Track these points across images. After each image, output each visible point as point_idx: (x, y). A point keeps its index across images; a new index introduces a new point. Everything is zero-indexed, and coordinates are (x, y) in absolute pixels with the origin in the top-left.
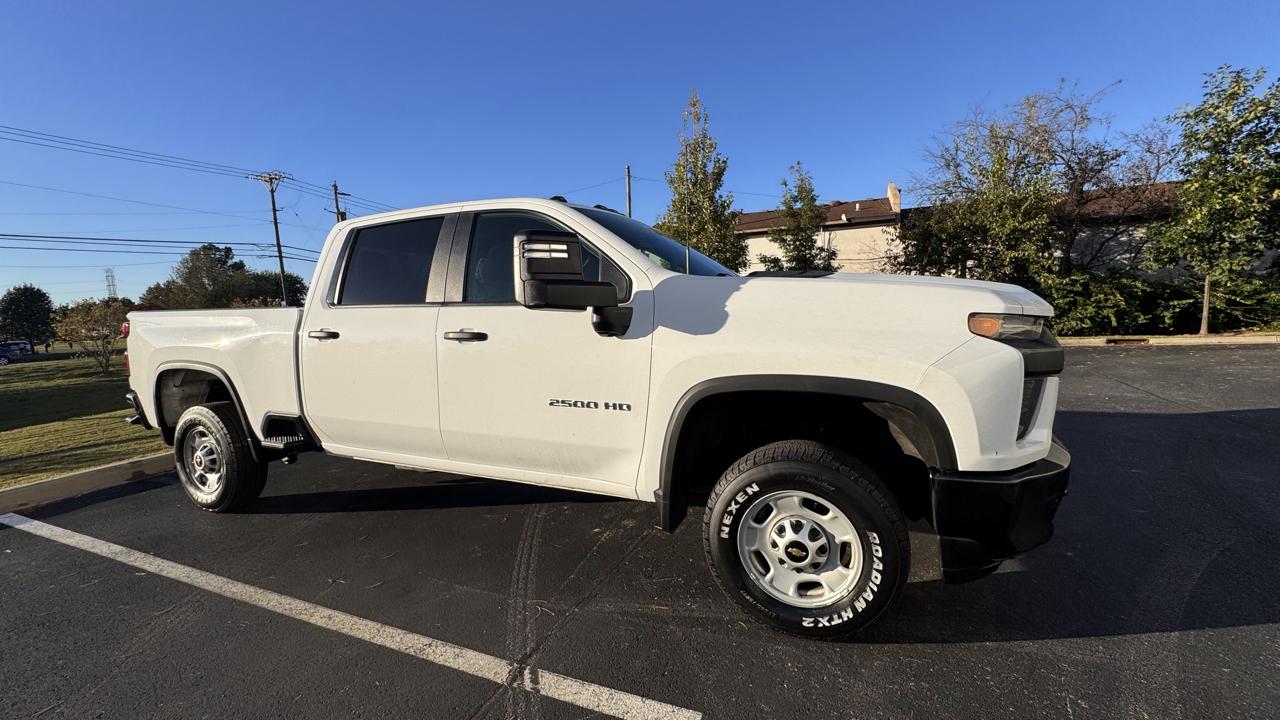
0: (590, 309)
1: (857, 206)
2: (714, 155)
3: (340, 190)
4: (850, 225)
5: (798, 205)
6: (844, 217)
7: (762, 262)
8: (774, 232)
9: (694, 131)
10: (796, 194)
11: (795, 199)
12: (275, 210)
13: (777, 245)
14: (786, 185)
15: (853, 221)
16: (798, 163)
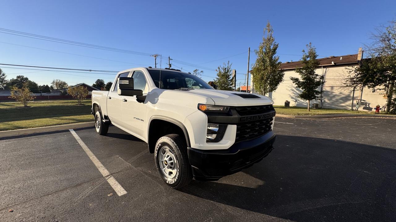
0: (135, 96)
1: (341, 58)
2: (273, 43)
3: (170, 58)
4: (336, 65)
5: (308, 59)
6: (333, 63)
7: (291, 79)
8: (298, 69)
9: (267, 35)
10: (308, 55)
11: (308, 56)
12: (156, 64)
13: (298, 74)
14: (304, 52)
15: (337, 64)
16: (310, 43)
